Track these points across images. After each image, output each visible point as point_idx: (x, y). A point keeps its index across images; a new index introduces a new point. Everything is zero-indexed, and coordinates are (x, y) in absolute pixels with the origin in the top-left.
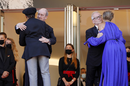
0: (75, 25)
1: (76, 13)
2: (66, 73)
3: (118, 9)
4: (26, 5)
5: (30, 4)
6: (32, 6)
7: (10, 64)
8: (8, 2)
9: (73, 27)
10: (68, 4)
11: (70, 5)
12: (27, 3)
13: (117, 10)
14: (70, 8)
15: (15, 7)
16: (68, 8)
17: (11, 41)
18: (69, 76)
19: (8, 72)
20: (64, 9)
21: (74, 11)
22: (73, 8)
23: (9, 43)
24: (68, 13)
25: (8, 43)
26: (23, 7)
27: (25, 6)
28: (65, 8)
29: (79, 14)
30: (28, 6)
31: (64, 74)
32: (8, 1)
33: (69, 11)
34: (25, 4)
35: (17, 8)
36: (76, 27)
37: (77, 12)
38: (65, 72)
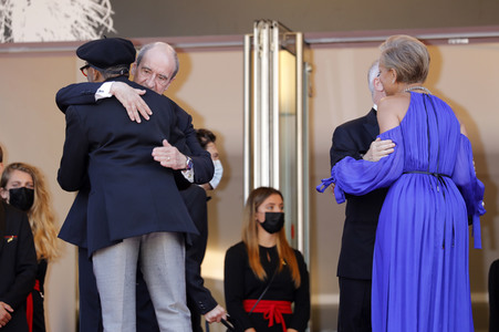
0: (286, 109)
1: (293, 58)
2: (258, 311)
3: (466, 41)
4: (84, 25)
5: (102, 21)
6: (110, 27)
7: (17, 273)
8: (10, 14)
9: (281, 115)
10: (258, 22)
11: (267, 26)
12: (88, 18)
13: (461, 44)
14: (266, 37)
15: (38, 35)
16: (259, 38)
17: (33, 178)
18: (271, 324)
19: (8, 307)
20: (243, 40)
21: (282, 48)
22: (280, 37)
23: (23, 185)
24: (259, 58)
25: (19, 183)
26: (72, 32)
27: (79, 29)
28: (247, 38)
29: (304, 64)
30: (91, 29)
31: (247, 313)
32: (9, 9)
33: (261, 48)
34: (80, 20)
35: (48, 38)
36: (290, 115)
37: (295, 54)
38: (254, 306)
